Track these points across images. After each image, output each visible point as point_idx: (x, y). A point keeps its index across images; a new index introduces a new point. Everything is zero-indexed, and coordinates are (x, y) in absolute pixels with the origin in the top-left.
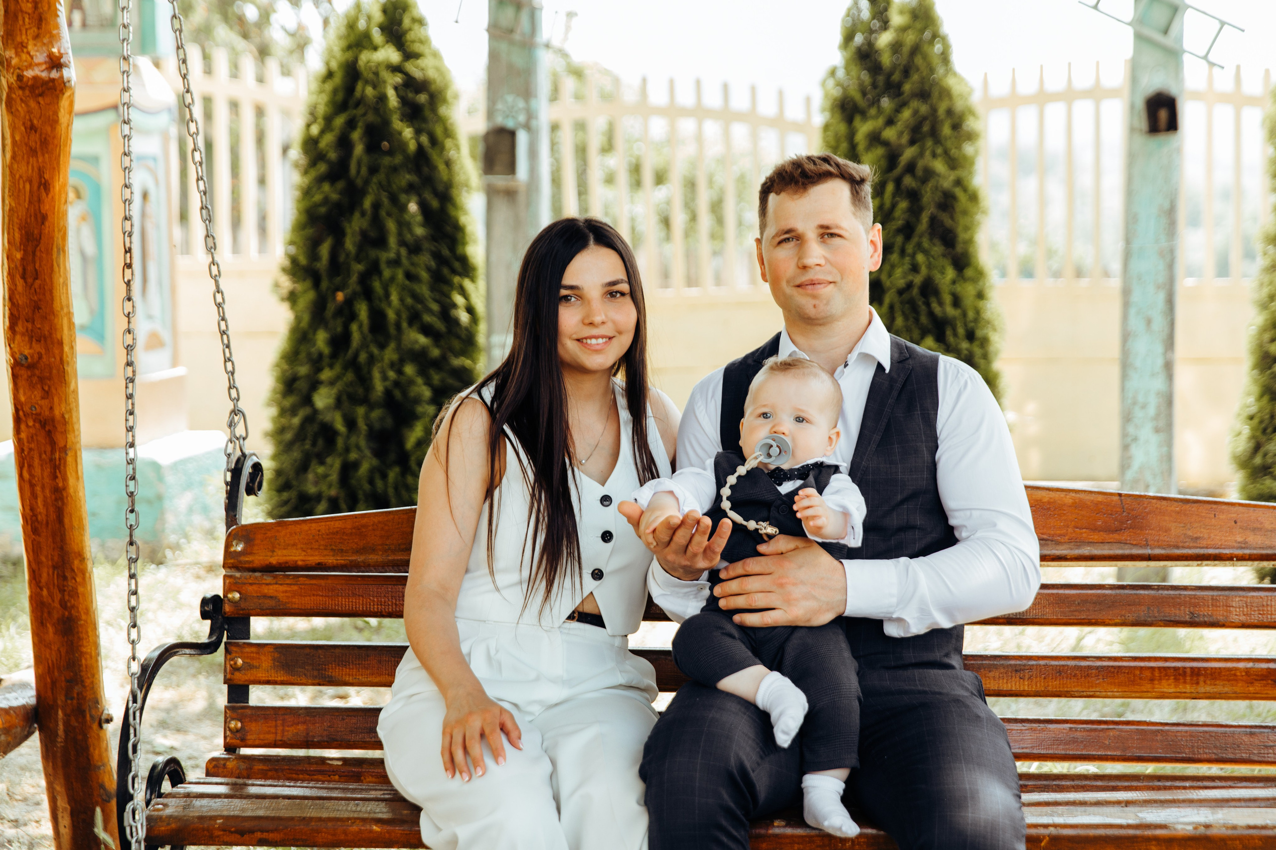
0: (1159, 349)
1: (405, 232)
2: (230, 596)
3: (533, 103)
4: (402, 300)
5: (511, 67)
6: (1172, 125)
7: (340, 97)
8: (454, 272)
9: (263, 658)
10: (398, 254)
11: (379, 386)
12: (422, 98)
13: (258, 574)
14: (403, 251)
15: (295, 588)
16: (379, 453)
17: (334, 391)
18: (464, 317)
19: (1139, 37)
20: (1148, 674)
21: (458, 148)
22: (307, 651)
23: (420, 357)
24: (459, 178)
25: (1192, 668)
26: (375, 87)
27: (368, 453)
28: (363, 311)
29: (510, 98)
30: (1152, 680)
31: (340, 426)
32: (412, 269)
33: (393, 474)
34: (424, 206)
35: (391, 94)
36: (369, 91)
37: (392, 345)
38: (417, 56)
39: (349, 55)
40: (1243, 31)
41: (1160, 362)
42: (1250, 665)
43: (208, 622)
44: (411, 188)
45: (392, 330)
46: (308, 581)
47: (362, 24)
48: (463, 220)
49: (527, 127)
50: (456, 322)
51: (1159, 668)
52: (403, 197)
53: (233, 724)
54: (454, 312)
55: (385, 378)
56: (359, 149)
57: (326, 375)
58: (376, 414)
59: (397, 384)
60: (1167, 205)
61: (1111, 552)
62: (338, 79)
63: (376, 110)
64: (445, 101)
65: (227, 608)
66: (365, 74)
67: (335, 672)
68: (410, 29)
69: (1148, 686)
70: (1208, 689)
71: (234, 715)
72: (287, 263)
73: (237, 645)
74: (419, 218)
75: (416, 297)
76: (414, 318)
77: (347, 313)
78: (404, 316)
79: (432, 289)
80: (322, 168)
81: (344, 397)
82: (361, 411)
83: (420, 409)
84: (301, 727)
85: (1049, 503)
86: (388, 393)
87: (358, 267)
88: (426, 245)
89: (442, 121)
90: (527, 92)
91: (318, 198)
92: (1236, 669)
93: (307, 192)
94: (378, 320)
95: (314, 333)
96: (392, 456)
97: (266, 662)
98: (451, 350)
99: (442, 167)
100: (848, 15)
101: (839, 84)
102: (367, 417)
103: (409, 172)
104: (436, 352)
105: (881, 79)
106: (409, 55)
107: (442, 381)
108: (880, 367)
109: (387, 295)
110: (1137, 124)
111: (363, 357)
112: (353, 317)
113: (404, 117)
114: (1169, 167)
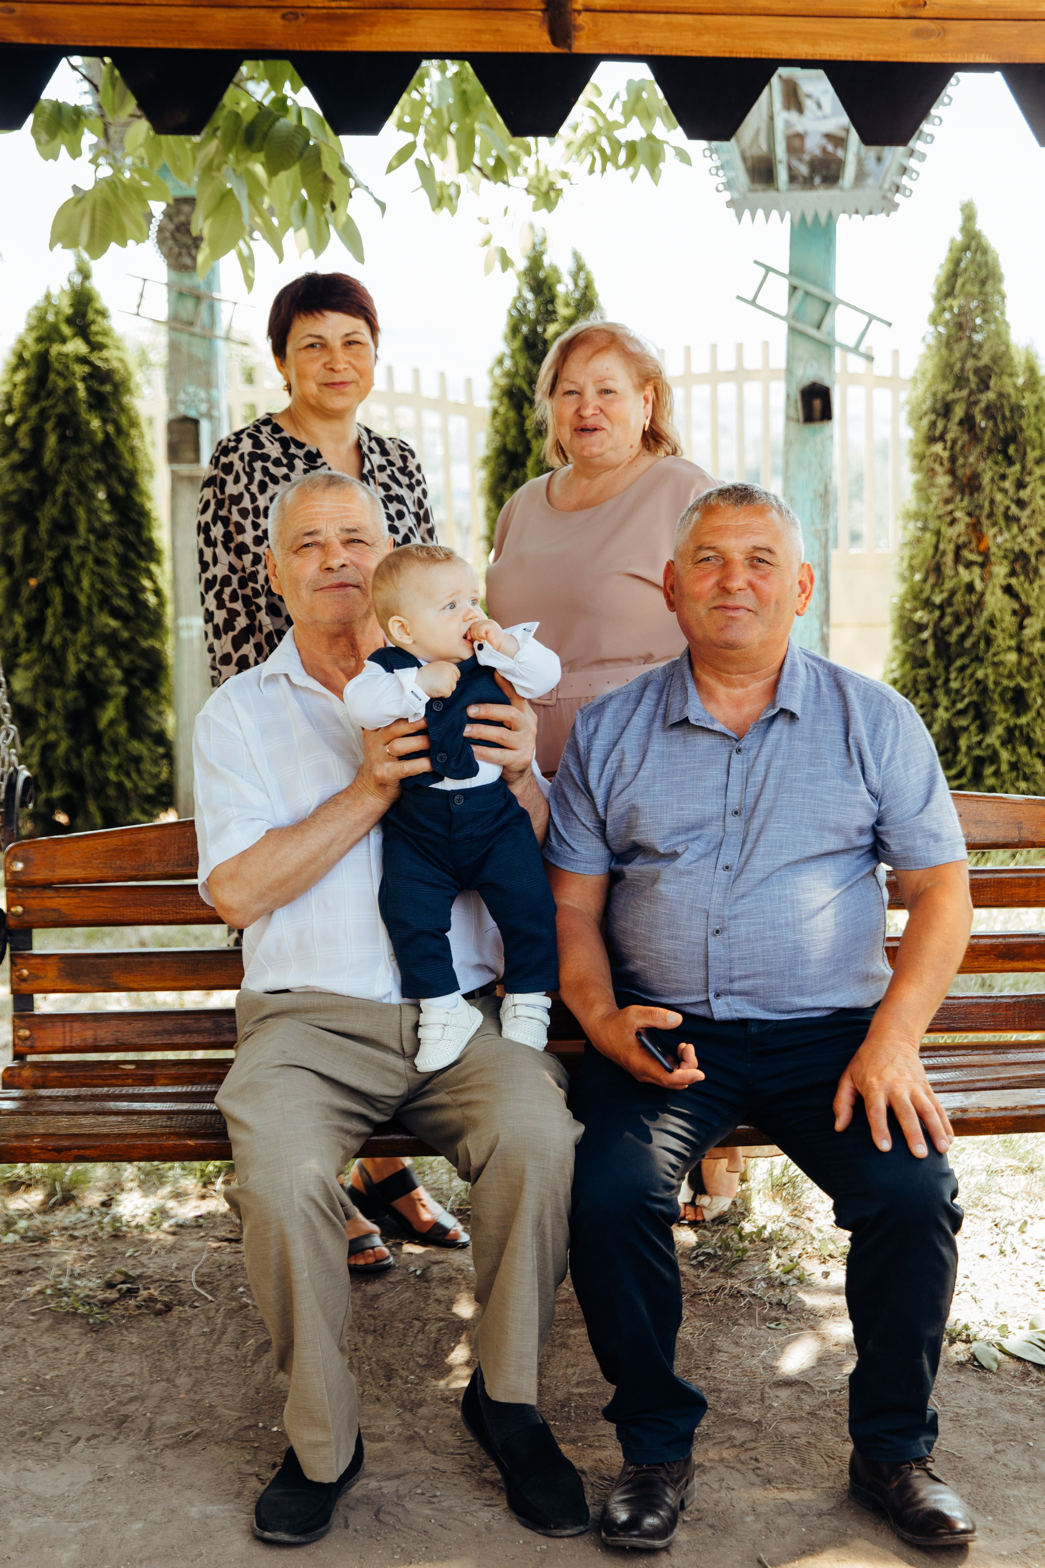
0: (816, 624)
1: (94, 518)
3: (214, 393)
4: (92, 586)
5: (191, 357)
6: (826, 414)
8: (141, 557)
9: (47, 968)
10: (88, 541)
11: (73, 668)
12: (108, 388)
13: (38, 890)
14: (92, 538)
16: (73, 733)
17: (30, 674)
18: (152, 600)
19: (793, 330)
21: (142, 436)
23: (111, 641)
24: (144, 465)
26: (64, 379)
27: (63, 734)
28: (56, 595)
29: (191, 389)
31: (40, 707)
32: (102, 556)
33: (87, 753)
34: (111, 494)
35: (79, 385)
36: (61, 384)
37: (84, 629)
38: (102, 347)
39: (41, 347)
40: (890, 325)
41: (816, 635)
44: (100, 477)
45: (83, 613)
47: (51, 317)
48: (149, 505)
49: (210, 416)
50: (145, 604)
52: (91, 486)
53: (20, 1033)
54: (142, 596)
55: (78, 660)
56: (52, 439)
57: (23, 659)
58: (72, 695)
59: (89, 666)
60: (821, 489)
62: (30, 369)
63: (67, 403)
64: (128, 391)
66: (56, 366)
68: (93, 322)
71: (21, 1024)
73: (20, 956)
74: (107, 506)
75: (105, 581)
76: (105, 602)
77: (41, 598)
78: (95, 600)
79: (120, 573)
80: (16, 456)
81: (42, 680)
82: (57, 693)
83: (111, 690)
84: (89, 1033)
86: (81, 675)
87: (51, 554)
88: (113, 531)
89: (123, 409)
90: (208, 383)
94: (70, 603)
96: (85, 737)
97: (50, 971)
98: (140, 632)
99: (127, 456)
100: (515, 307)
101: (507, 375)
102: (63, 698)
103: (97, 461)
104: (125, 634)
106: (94, 346)
107: (132, 662)
109: (79, 581)
110: (793, 413)
111: (58, 641)
112: (47, 603)
113: (91, 407)
114: (823, 454)
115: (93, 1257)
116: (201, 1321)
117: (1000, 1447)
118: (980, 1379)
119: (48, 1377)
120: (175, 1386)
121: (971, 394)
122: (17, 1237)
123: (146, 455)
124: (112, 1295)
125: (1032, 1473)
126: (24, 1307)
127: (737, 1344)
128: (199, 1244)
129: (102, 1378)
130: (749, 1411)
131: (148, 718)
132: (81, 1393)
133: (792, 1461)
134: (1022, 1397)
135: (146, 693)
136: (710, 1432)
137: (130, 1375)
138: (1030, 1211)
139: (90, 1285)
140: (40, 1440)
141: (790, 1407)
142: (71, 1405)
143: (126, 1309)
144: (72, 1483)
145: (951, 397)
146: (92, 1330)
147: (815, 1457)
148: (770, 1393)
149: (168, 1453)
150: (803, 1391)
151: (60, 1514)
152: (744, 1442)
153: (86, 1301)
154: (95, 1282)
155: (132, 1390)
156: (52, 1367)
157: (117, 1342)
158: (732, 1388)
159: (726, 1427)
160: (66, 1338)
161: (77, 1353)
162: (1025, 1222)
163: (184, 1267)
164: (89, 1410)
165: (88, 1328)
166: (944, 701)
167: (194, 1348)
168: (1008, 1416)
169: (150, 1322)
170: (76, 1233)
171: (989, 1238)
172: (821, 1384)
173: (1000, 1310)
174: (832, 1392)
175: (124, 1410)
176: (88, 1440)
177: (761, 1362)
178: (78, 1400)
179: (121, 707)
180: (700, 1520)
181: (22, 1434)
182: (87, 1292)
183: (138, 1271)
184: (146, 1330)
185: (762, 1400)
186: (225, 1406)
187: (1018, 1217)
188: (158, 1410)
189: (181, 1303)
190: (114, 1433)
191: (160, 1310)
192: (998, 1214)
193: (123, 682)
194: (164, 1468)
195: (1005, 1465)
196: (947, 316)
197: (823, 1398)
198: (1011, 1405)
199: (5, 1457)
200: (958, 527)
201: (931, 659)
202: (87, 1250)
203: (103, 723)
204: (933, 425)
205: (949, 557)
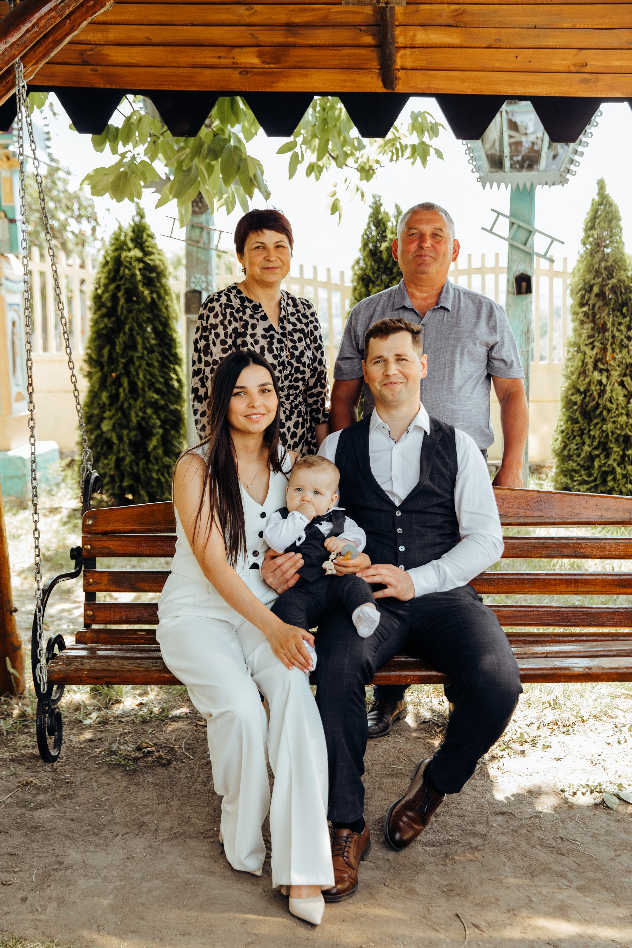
1: (146, 342)
2: (86, 547)
3: (210, 277)
4: (145, 377)
5: (198, 259)
6: (529, 290)
7: (112, 274)
8: (171, 362)
9: (103, 579)
10: (143, 354)
11: (134, 420)
12: (154, 275)
13: (99, 536)
14: (145, 352)
15: (120, 543)
16: (134, 453)
17: (112, 422)
18: (176, 385)
19: (511, 246)
20: (553, 582)
21: (172, 300)
22: (126, 575)
23: (154, 405)
24: (173, 315)
25: (575, 579)
26: (130, 270)
27: (129, 453)
28: (125, 382)
29: (198, 276)
30: (555, 585)
31: (115, 440)
32: (150, 362)
33: (142, 463)
34: (155, 329)
35: (138, 273)
36: (128, 272)
37: (141, 399)
38: (151, 253)
39: (116, 254)
40: (563, 243)
42: (604, 577)
43: (74, 561)
44: (148, 320)
45: (140, 392)
46: (126, 539)
47: (122, 238)
48: (175, 336)
49: (207, 290)
50: (172, 387)
51: (559, 579)
52: (145, 325)
53: (88, 612)
54: (171, 383)
55: (137, 416)
56: (122, 301)
57: (107, 414)
58: (133, 434)
59: (143, 418)
60: (526, 330)
61: (535, 521)
62: (110, 266)
63: (131, 283)
64: (165, 276)
65: (84, 553)
66: (125, 263)
67: (141, 586)
68: (147, 241)
69: (553, 589)
70: (583, 589)
71: (89, 608)
72: (86, 358)
73: (90, 572)
74: (153, 336)
75: (151, 374)
76: (151, 386)
77: (118, 383)
78: (146, 384)
79: (160, 371)
80: (104, 310)
81: (117, 426)
82: (125, 432)
83: (154, 431)
84: (124, 614)
85: (503, 496)
86: (138, 422)
87: (123, 361)
88: (156, 349)
89: (162, 286)
90: (207, 273)
91: (102, 326)
92: (597, 579)
93: (96, 322)
94: (133, 386)
95: (101, 393)
96: (141, 455)
97: (105, 580)
98: (170, 401)
99: (164, 310)
100: (366, 234)
101: (362, 269)
102: (128, 434)
103: (148, 312)
104: (162, 402)
105: (382, 266)
106: (146, 253)
107: (166, 416)
108: (425, 433)
109: (138, 374)
110: (511, 290)
111: (126, 405)
112: (120, 385)
113: (144, 284)
114: (527, 311)
115: (131, 733)
116: (186, 770)
117: (618, 853)
118: (607, 813)
119: (103, 800)
120: (171, 806)
121: (603, 280)
122: (92, 721)
123: (174, 309)
124: (139, 755)
126: (92, 760)
127: (474, 790)
128: (187, 727)
129: (132, 801)
130: (480, 829)
131: (174, 445)
132: (120, 809)
133: (503, 858)
134: (630, 825)
135: (173, 432)
136: (459, 839)
137: (147, 799)
139: (128, 748)
140: (97, 834)
141: (502, 827)
142: (114, 816)
143: (147, 763)
144: (113, 860)
145: (593, 282)
146: (128, 774)
147: (516, 855)
148: (492, 818)
149: (165, 844)
150: (510, 818)
151: (105, 877)
152: (477, 846)
153: (126, 758)
154: (130, 747)
155: (148, 808)
156: (105, 794)
157: (141, 781)
158: (471, 814)
159: (467, 837)
160: (114, 778)
161: (119, 787)
163: (179, 740)
164: (125, 819)
165: (126, 772)
166: (588, 442)
167: (182, 785)
168: (622, 835)
169: (159, 770)
170: (123, 720)
171: (612, 733)
172: (520, 814)
173: (618, 774)
174: (526, 819)
175: (142, 819)
177: (487, 800)
178: (118, 812)
179: (160, 439)
180: (452, 890)
181: (88, 831)
182: (126, 752)
183: (154, 742)
184: (157, 774)
185: (487, 822)
186: (197, 818)
187: (628, 722)
188: (161, 819)
189: (176, 760)
190: (137, 832)
191: (165, 763)
192: (617, 720)
193: (161, 427)
194: (162, 852)
195: (621, 864)
196: (591, 239)
197: (521, 822)
198: (624, 829)
199: (78, 844)
200: (596, 350)
201: (580, 419)
202: (128, 729)
203: (151, 447)
204: (583, 297)
205: (590, 367)
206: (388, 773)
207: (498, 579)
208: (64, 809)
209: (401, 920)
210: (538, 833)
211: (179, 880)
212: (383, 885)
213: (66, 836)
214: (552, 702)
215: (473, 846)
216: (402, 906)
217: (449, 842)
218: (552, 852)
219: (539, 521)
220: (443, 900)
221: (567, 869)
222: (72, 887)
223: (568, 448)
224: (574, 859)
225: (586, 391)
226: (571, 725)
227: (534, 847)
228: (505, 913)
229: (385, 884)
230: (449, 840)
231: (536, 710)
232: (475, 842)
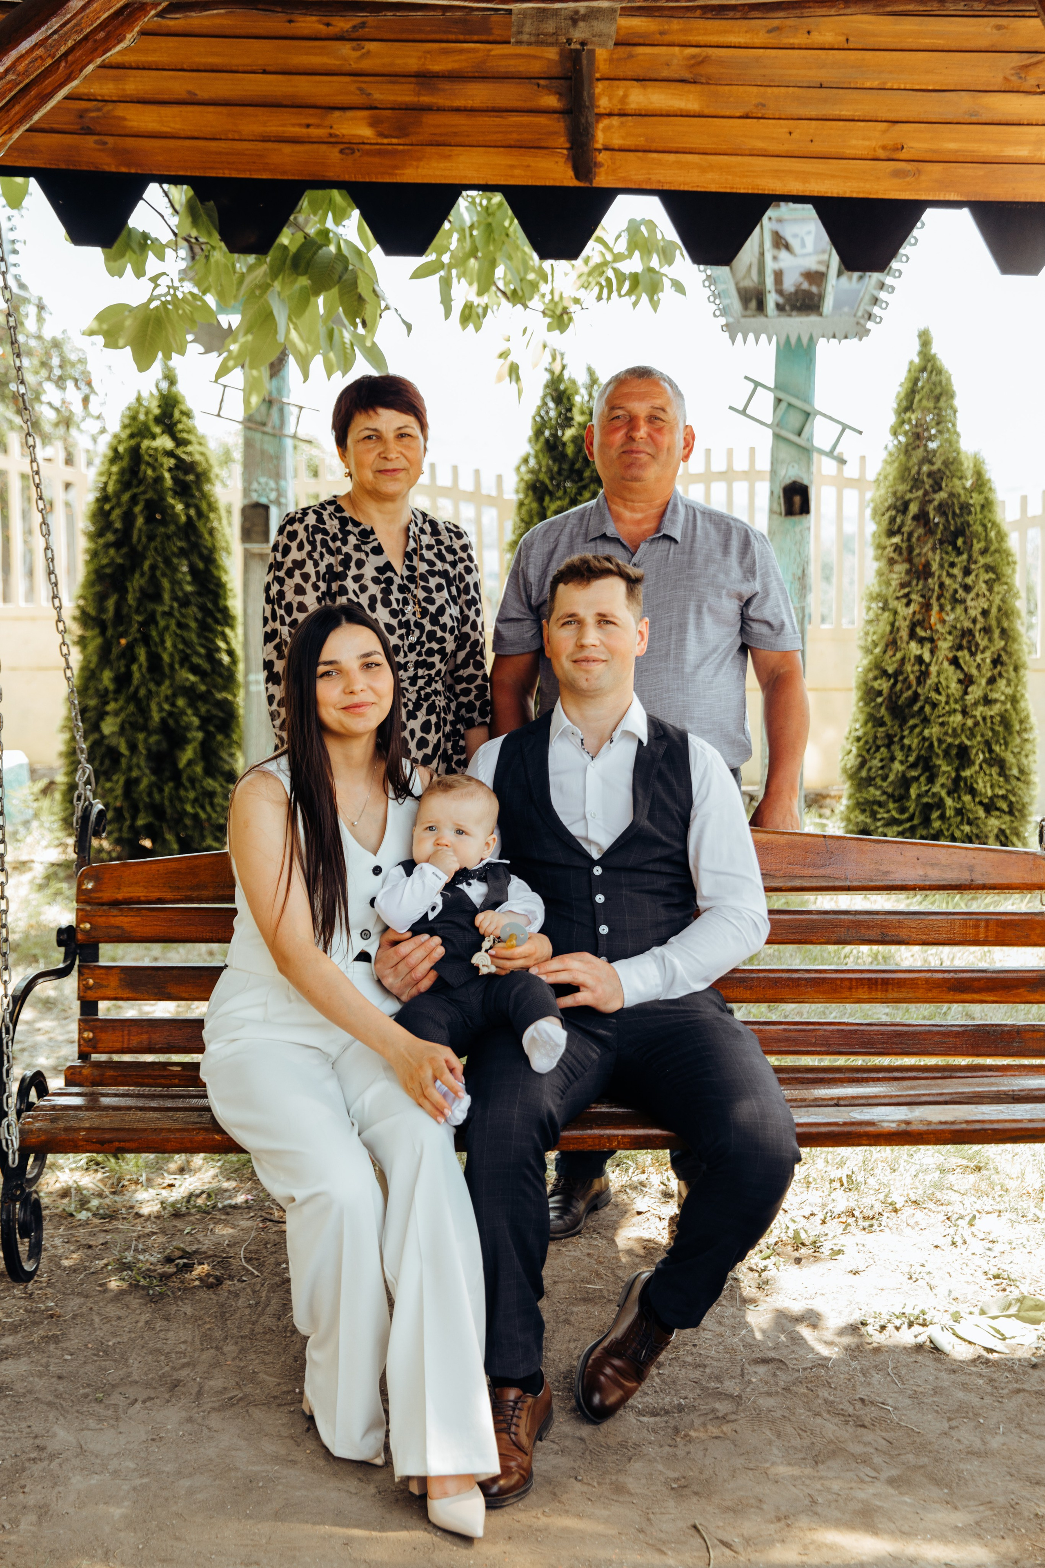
1: (177, 588)
2: (82, 926)
3: (283, 483)
4: (174, 646)
5: (263, 452)
6: (805, 509)
7: (126, 476)
8: (217, 622)
9: (111, 979)
10: (172, 607)
11: (156, 716)
12: (191, 477)
13: (105, 908)
14: (175, 605)
15: (138, 919)
16: (154, 772)
17: (119, 720)
18: (226, 659)
19: (777, 436)
20: (847, 983)
21: (220, 519)
22: (149, 972)
23: (189, 692)
24: (221, 544)
25: (882, 979)
26: (153, 469)
27: (147, 771)
28: (142, 654)
29: (263, 480)
30: (850, 988)
31: (123, 749)
32: (183, 620)
33: (168, 788)
34: (192, 568)
35: (167, 474)
36: (151, 473)
37: (167, 683)
38: (187, 442)
39: (132, 442)
40: (861, 433)
42: (929, 975)
43: (62, 949)
44: (183, 553)
45: (167, 670)
46: (149, 913)
47: (142, 417)
48: (224, 578)
49: (278, 501)
50: (220, 662)
51: (858, 979)
52: (175, 561)
53: (86, 1035)
54: (217, 656)
55: (161, 709)
56: (140, 522)
57: (111, 707)
58: (153, 739)
59: (171, 714)
60: (800, 573)
61: (818, 884)
62: (123, 462)
63: (155, 490)
64: (208, 480)
65: (80, 936)
66: (147, 458)
67: (173, 990)
68: (179, 422)
69: (847, 994)
70: (895, 995)
71: (86, 1027)
72: (77, 613)
73: (88, 967)
74: (189, 578)
75: (185, 641)
76: (185, 660)
77: (129, 655)
78: (177, 658)
79: (199, 636)
80: (110, 535)
81: (127, 726)
82: (141, 736)
83: (189, 735)
84: (145, 1037)
85: (767, 843)
86: (163, 721)
87: (139, 618)
88: (193, 600)
89: (204, 496)
90: (278, 475)
91: (105, 561)
92: (917, 979)
93: (94, 554)
94: (154, 661)
95: (102, 671)
96: (167, 774)
97: (114, 981)
98: (215, 687)
99: (207, 536)
100: (539, 414)
101: (532, 472)
102: (146, 740)
103: (180, 539)
104: (203, 688)
105: (565, 466)
106: (180, 442)
107: (208, 711)
108: (640, 742)
109: (163, 642)
110: (776, 508)
111: (142, 692)
112: (134, 659)
113: (176, 494)
114: (801, 542)
115: (155, 1233)
116: (247, 1294)
117: (954, 1423)
118: (935, 1360)
119: (110, 1343)
120: (223, 1353)
121: (926, 493)
122: (90, 1214)
123: (223, 535)
124: (170, 1269)
125: (983, 1448)
126: (92, 1278)
127: (720, 1323)
128: (249, 1223)
129: (159, 1345)
130: (731, 1386)
131: (221, 759)
132: (139, 1359)
133: (768, 1432)
134: (973, 1377)
135: (220, 737)
136: (696, 1404)
137: (183, 1342)
138: (978, 1206)
139: (151, 1259)
140: (101, 1401)
141: (766, 1383)
142: (129, 1370)
143: (182, 1282)
144: (128, 1442)
145: (909, 496)
146: (151, 1301)
147: (789, 1429)
148: (749, 1369)
149: (214, 1415)
150: (778, 1368)
151: (115, 1472)
152: (726, 1415)
153: (147, 1274)
154: (154, 1257)
155: (185, 1357)
156: (114, 1334)
157: (173, 1312)
158: (715, 1363)
159: (710, 1400)
160: (128, 1307)
161: (137, 1322)
162: (974, 1217)
163: (235, 1244)
164: (146, 1374)
165: (148, 1298)
166: (899, 755)
167: (241, 1318)
168: (960, 1395)
169: (203, 1294)
170: (141, 1212)
171: (941, 1229)
172: (794, 1362)
173: (954, 1295)
174: (805, 1369)
175: (176, 1375)
176: (144, 1402)
177: (742, 1340)
178: (136, 1365)
179: (198, 749)
180: (685, 1487)
181: (86, 1396)
182: (148, 1266)
183: (194, 1248)
184: (200, 1301)
185: (742, 1375)
186: (266, 1373)
187: (968, 1211)
188: (207, 1375)
189: (231, 1278)
190: (167, 1396)
191: (212, 1283)
192: (950, 1208)
193: (200, 728)
194: (210, 1429)
195: (958, 1440)
196: (907, 427)
197: (796, 1375)
198: (963, 1384)
199: (69, 1417)
200: (913, 607)
201: (887, 719)
202: (150, 1227)
203: (182, 762)
204: (893, 520)
205: (904, 634)
206: (579, 1296)
207: (758, 978)
208: (44, 1361)
209: (605, 1536)
210: (824, 1393)
211: (239, 1474)
212: (573, 1480)
213: (50, 1404)
214: (845, 1180)
215: (720, 1415)
216: (605, 1513)
217: (680, 1409)
218: (847, 1422)
219: (824, 884)
220: (671, 1503)
221: (872, 1451)
222: (61, 1489)
223: (867, 766)
224: (883, 1434)
225: (898, 673)
226: (877, 1216)
227: (818, 1414)
228: (772, 1522)
229: (576, 1478)
230: (680, 1404)
231: (820, 1193)
232: (723, 1407)
